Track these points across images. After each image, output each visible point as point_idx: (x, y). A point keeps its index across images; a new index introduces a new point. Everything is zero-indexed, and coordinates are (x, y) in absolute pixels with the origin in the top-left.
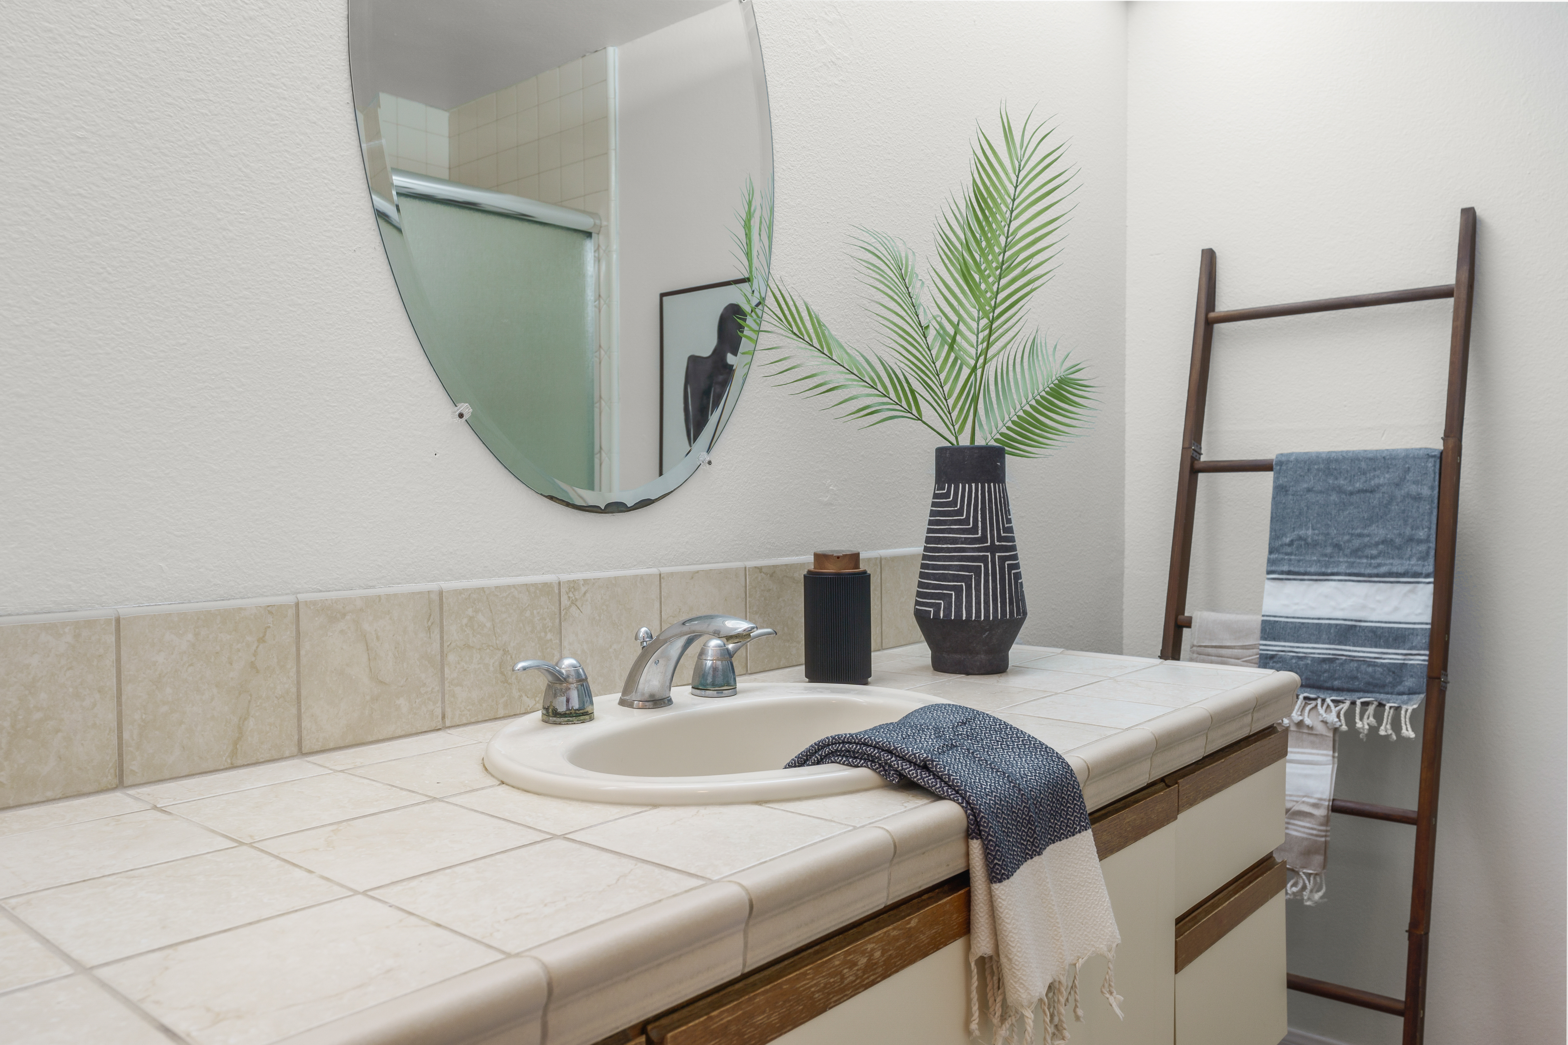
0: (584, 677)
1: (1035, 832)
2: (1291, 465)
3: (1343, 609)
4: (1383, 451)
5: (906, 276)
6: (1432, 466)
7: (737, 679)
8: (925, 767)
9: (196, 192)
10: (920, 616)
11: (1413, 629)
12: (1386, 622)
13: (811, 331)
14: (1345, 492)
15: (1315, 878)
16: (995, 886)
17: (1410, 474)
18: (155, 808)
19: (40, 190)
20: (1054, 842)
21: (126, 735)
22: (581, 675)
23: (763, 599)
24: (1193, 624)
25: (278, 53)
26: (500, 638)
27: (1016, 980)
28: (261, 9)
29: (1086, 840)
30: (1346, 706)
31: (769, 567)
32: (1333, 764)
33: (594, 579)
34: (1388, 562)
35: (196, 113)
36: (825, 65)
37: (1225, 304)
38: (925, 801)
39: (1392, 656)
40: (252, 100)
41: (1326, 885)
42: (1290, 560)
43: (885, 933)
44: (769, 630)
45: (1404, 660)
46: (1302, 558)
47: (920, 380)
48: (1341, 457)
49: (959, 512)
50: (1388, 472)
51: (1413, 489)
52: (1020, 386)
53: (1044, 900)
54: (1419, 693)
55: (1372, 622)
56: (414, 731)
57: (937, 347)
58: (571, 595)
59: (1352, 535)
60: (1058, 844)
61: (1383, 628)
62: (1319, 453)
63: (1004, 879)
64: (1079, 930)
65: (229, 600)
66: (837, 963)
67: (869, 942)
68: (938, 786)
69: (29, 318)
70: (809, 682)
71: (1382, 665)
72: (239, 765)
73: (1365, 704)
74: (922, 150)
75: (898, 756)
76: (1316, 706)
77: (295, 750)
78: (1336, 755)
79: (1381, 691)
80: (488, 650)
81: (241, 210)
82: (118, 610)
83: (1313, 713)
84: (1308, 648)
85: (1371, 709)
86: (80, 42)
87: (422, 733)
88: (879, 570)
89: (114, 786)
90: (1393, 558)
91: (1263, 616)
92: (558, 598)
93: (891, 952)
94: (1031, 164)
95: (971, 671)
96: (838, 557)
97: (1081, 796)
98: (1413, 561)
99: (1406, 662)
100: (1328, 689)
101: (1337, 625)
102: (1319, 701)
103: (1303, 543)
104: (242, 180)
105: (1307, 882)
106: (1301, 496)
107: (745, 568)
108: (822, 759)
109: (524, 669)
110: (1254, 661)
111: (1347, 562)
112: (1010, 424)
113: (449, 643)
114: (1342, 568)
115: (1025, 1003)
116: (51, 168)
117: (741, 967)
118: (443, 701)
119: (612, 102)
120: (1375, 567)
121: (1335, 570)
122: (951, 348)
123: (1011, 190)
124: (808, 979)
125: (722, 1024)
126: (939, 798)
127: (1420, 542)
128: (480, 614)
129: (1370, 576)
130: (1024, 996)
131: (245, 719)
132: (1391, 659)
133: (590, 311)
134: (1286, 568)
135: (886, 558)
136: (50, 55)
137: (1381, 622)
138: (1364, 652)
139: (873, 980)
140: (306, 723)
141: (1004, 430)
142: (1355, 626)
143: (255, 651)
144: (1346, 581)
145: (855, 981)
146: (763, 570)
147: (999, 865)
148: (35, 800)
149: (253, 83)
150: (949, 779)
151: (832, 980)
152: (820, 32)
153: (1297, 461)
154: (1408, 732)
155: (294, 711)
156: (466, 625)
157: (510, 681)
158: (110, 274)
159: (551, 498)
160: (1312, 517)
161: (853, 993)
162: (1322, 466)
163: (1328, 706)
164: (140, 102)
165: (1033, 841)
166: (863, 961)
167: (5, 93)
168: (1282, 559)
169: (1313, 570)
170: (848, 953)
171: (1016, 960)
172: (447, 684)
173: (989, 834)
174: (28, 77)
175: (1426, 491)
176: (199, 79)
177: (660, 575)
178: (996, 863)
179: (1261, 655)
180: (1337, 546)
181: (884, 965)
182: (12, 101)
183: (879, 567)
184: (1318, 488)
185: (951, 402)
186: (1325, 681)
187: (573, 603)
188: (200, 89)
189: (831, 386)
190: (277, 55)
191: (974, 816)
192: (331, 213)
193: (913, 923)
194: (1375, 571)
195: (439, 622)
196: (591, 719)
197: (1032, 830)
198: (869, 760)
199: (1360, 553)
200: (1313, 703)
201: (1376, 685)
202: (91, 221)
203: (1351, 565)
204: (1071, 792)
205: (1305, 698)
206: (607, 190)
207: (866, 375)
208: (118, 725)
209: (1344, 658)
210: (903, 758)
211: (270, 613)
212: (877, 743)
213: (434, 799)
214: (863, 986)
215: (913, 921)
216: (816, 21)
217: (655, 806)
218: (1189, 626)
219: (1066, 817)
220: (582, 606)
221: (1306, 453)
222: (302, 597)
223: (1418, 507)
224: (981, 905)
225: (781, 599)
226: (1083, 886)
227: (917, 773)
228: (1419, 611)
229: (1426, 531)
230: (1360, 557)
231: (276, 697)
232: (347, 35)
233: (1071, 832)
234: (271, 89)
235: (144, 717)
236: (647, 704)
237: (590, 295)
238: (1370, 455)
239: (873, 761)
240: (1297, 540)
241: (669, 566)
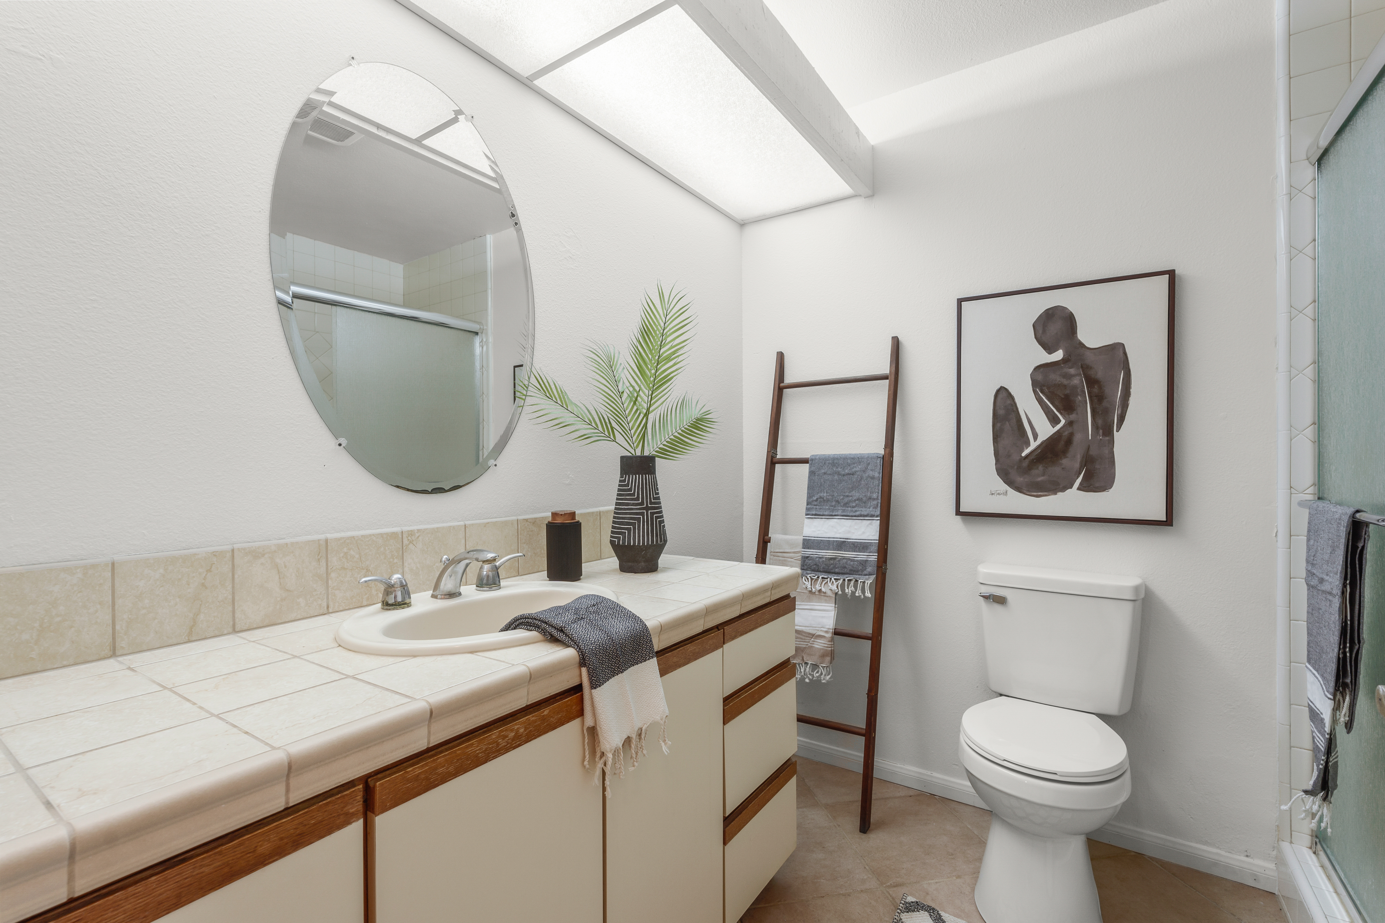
0: (405, 584)
1: (620, 661)
2: (816, 461)
3: (840, 533)
4: (858, 454)
5: (613, 366)
6: (879, 462)
7: (501, 581)
8: (561, 630)
9: (169, 328)
10: (612, 543)
11: (871, 543)
12: (859, 539)
13: (557, 396)
14: (841, 475)
15: (826, 668)
16: (593, 691)
17: (870, 466)
18: (129, 668)
19: (65, 329)
20: (633, 666)
21: (118, 627)
22: (403, 583)
23: (528, 535)
24: (771, 541)
25: (224, 253)
26: (364, 563)
27: (604, 738)
28: (213, 230)
29: (653, 664)
30: (841, 581)
31: (532, 519)
32: (835, 611)
33: (424, 529)
34: (860, 509)
35: (170, 286)
36: (566, 258)
37: (788, 380)
38: (561, 648)
39: (862, 556)
40: (206, 279)
41: (832, 672)
42: (816, 508)
43: (527, 719)
44: (521, 554)
45: (867, 558)
46: (821, 507)
47: (616, 421)
48: (839, 457)
49: (630, 490)
50: (860, 465)
51: (871, 473)
52: (673, 423)
53: (624, 696)
54: (874, 575)
55: (853, 539)
56: (309, 615)
57: (627, 403)
58: (409, 538)
59: (844, 496)
60: (636, 666)
61: (858, 542)
62: (830, 455)
63: (598, 687)
64: (646, 710)
65: (189, 549)
66: (494, 737)
67: (516, 724)
68: (567, 640)
69: (56, 399)
70: (550, 580)
71: (857, 560)
72: (193, 640)
73: (849, 580)
74: (624, 301)
75: (550, 625)
76: (827, 582)
77: (231, 630)
78: (837, 606)
79: (857, 574)
80: (357, 570)
81: (199, 338)
82: (114, 558)
83: (826, 585)
84: (824, 553)
85: (852, 583)
86: (94, 248)
87: (314, 616)
88: (599, 518)
89: (109, 656)
90: (862, 507)
91: (804, 537)
92: (401, 540)
93: (531, 729)
94: (674, 311)
95: (637, 571)
96: (561, 515)
97: (651, 641)
98: (871, 509)
99: (868, 559)
100: (833, 573)
101: (837, 541)
102: (829, 579)
103: (822, 500)
104: (200, 322)
105: (823, 671)
106: (821, 476)
107: (518, 520)
108: (516, 627)
109: (366, 582)
110: (799, 560)
111: (842, 509)
112: (665, 443)
113: (331, 567)
114: (839, 513)
115: (608, 750)
116: (73, 317)
117: (426, 744)
118: (328, 598)
119: (489, 264)
120: (854, 512)
121: (836, 514)
122: (635, 403)
123: (662, 324)
124: (474, 747)
125: (416, 774)
126: (568, 646)
127: (874, 499)
128: (352, 550)
129: (852, 516)
130: (607, 746)
131: (198, 615)
132: (861, 558)
133: (478, 374)
134: (814, 513)
135: (603, 512)
136: (74, 256)
137: (857, 539)
138: (849, 554)
139: (519, 744)
140: (238, 615)
141: (661, 446)
142: (845, 541)
143: (205, 577)
144: (841, 519)
145: (506, 745)
146: (529, 521)
147: (594, 680)
148: (55, 666)
149: (208, 269)
150: (572, 636)
151: (491, 746)
152: (562, 242)
153: (819, 459)
154: (868, 594)
155: (230, 608)
156: (343, 557)
157: (370, 586)
158: (111, 373)
159: (398, 487)
160: (826, 487)
161: (505, 752)
162: (831, 462)
163: (833, 582)
164: (133, 280)
165: (619, 666)
166: (512, 735)
167: (43, 276)
168: (813, 508)
169: (826, 513)
170: (502, 731)
171: (604, 728)
172: (330, 589)
173: (590, 665)
174: (58, 267)
175: (876, 475)
176: (172, 267)
177: (465, 525)
178: (593, 679)
179: (802, 556)
180: (838, 502)
181: (526, 736)
182: (47, 280)
183: (599, 516)
184: (829, 472)
185: (633, 431)
186: (831, 569)
187: (411, 542)
188: (173, 273)
189: (564, 424)
190: (223, 255)
191: (582, 655)
192: (258, 339)
193: (546, 713)
194: (854, 514)
195: (325, 556)
196: (408, 607)
197: (618, 660)
198: (537, 627)
199: (847, 505)
200: (826, 580)
201: (854, 571)
202: (100, 345)
203: (844, 511)
204: (645, 639)
205: (822, 578)
206: (486, 310)
207: (586, 418)
208: (112, 622)
209: (840, 557)
210: (552, 626)
211: (215, 555)
212: (540, 618)
213: (295, 657)
214: (512, 748)
215: (546, 712)
216: (560, 236)
217: (415, 656)
218: (770, 542)
219: (642, 652)
220: (416, 543)
221: (824, 455)
222: (236, 546)
223: (873, 482)
224: (588, 700)
225: (539, 535)
226: (649, 687)
227: (557, 634)
228: (873, 534)
229: (877, 494)
230: (847, 507)
231: (218, 602)
232: (269, 244)
233: (644, 660)
234: (219, 273)
235: (130, 617)
236: (445, 596)
237: (478, 365)
238: (852, 457)
239: (539, 628)
240: (820, 498)
241: (472, 520)
